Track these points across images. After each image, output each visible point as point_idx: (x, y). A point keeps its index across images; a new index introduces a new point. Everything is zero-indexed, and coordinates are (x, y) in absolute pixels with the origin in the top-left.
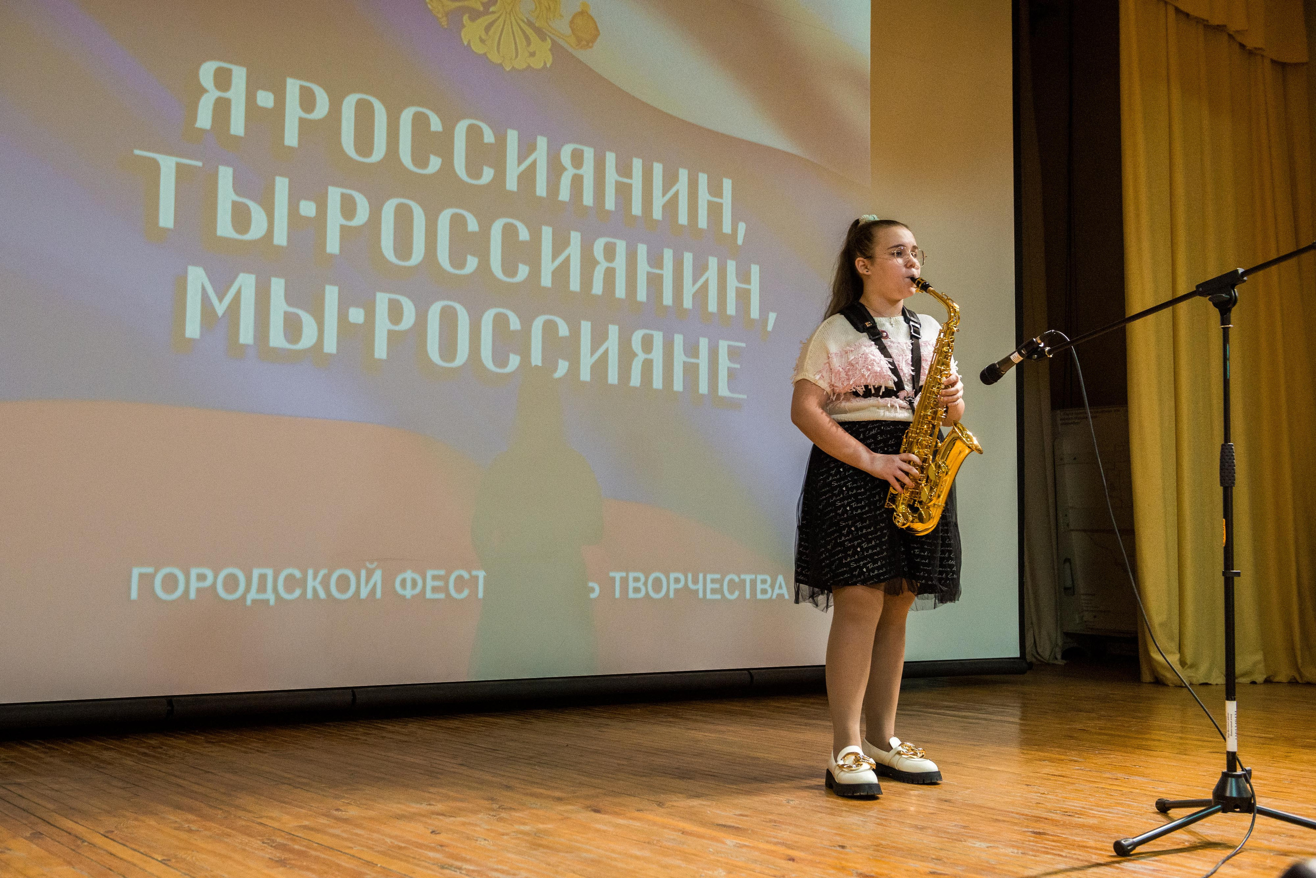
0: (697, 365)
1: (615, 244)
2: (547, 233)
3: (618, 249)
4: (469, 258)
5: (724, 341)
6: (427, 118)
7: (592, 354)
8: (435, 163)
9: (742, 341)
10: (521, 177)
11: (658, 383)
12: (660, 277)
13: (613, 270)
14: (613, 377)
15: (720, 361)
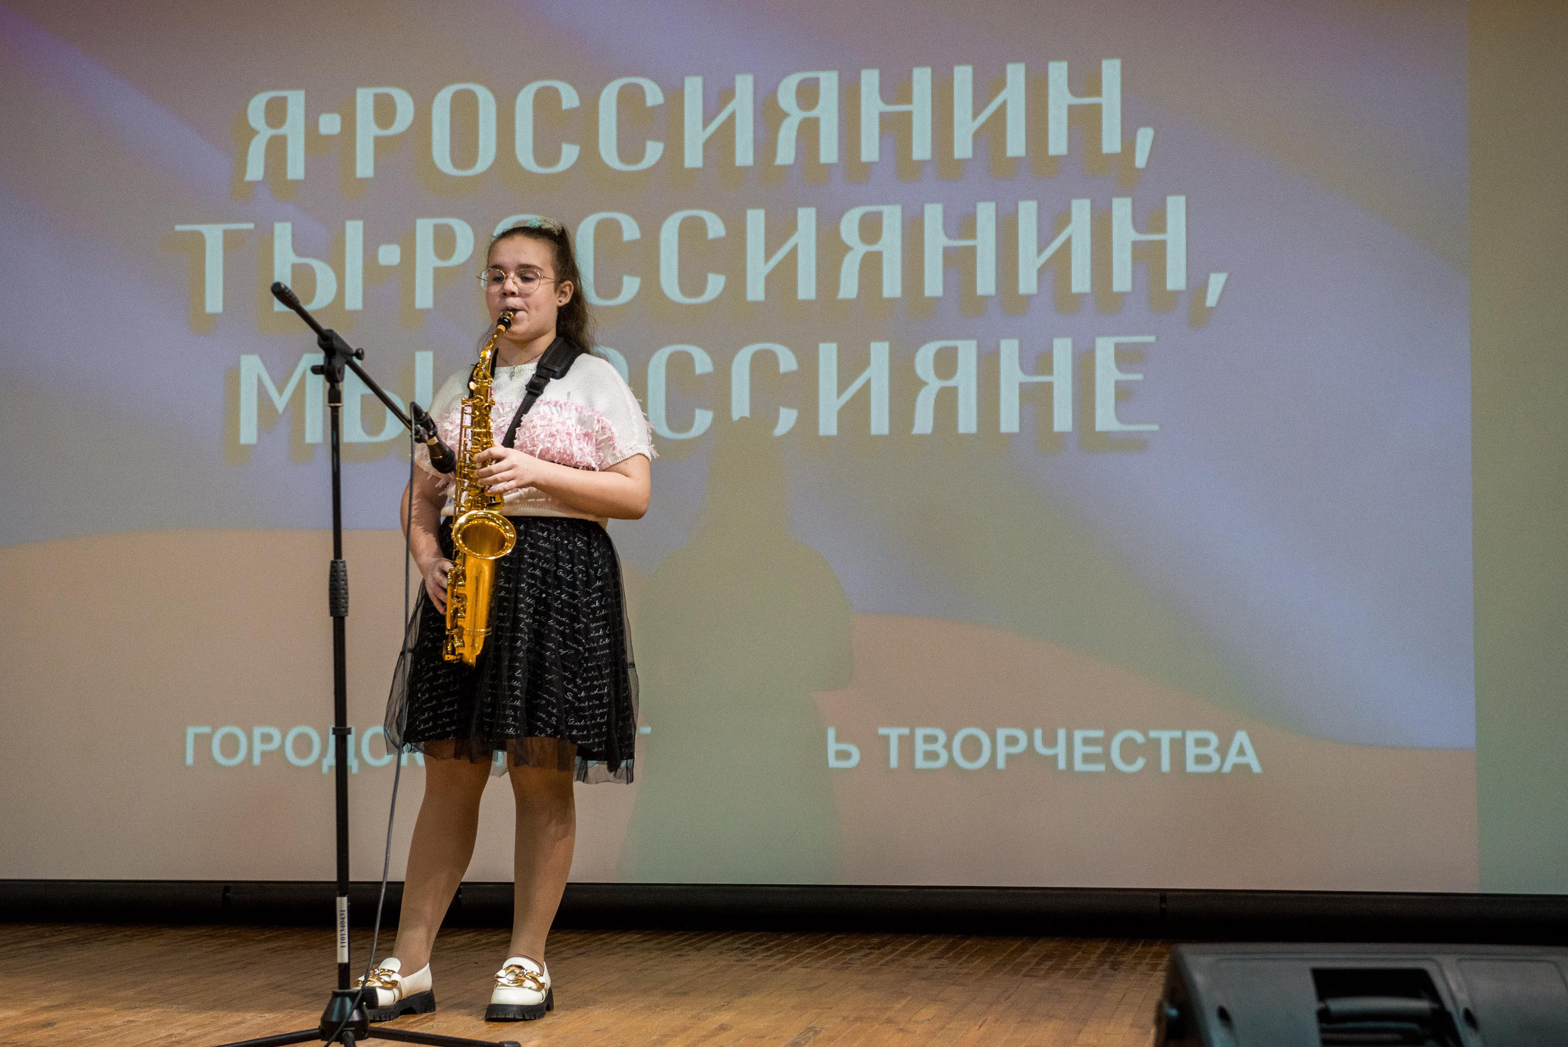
0: (1050, 385)
1: (880, 215)
2: (756, 220)
3: (886, 222)
4: (626, 279)
5: (1106, 339)
6: (556, 92)
7: (840, 392)
8: (570, 154)
9: (1149, 334)
10: (706, 146)
11: (967, 422)
12: (973, 250)
13: (878, 255)
14: (880, 423)
15: (1099, 372)
